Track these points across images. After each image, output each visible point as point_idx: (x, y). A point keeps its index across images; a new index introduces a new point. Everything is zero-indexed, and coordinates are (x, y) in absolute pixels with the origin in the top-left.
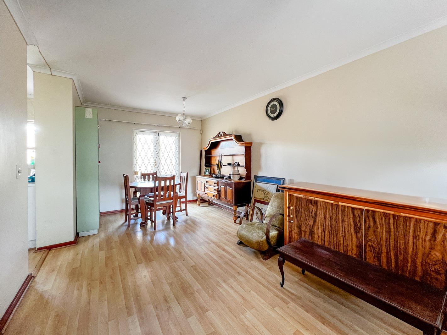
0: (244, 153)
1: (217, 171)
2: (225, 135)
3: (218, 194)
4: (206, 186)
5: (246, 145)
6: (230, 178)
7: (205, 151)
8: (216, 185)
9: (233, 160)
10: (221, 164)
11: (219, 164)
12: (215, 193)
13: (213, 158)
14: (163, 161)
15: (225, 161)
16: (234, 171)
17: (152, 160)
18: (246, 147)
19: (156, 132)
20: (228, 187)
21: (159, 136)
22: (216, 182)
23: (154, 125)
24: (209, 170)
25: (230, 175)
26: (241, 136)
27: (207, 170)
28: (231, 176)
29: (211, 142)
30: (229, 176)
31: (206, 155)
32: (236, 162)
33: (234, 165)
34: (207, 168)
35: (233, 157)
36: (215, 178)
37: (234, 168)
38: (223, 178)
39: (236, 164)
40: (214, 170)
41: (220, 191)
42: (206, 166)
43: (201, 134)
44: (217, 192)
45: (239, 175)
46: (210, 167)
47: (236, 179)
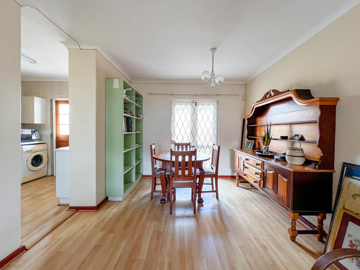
0: (317, 119)
1: (263, 147)
2: (277, 93)
3: (262, 181)
4: (246, 165)
5: (323, 103)
6: (283, 159)
7: (248, 119)
8: (259, 167)
9: (291, 131)
10: (268, 137)
11: (265, 136)
12: (258, 178)
13: (258, 129)
14: (199, 131)
15: (276, 132)
16: (293, 149)
17: (189, 130)
18: (321, 107)
19: (193, 102)
20: (279, 175)
21: (196, 105)
22: (260, 162)
23: (191, 94)
24: (252, 143)
25: (285, 154)
26: (309, 90)
27: (249, 143)
28: (286, 157)
29: (255, 107)
30: (283, 156)
31: (248, 124)
32: (296, 135)
33: (292, 138)
34: (250, 141)
35: (290, 127)
36: (259, 156)
37: (293, 144)
38: (272, 157)
39: (296, 137)
40: (259, 143)
41: (266, 178)
42: (248, 138)
43: (244, 101)
44: (261, 177)
45: (303, 157)
46: (255, 139)
47: (298, 164)
